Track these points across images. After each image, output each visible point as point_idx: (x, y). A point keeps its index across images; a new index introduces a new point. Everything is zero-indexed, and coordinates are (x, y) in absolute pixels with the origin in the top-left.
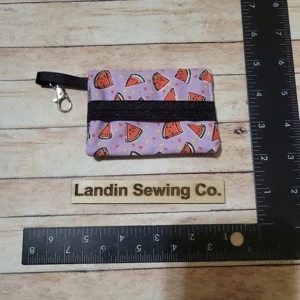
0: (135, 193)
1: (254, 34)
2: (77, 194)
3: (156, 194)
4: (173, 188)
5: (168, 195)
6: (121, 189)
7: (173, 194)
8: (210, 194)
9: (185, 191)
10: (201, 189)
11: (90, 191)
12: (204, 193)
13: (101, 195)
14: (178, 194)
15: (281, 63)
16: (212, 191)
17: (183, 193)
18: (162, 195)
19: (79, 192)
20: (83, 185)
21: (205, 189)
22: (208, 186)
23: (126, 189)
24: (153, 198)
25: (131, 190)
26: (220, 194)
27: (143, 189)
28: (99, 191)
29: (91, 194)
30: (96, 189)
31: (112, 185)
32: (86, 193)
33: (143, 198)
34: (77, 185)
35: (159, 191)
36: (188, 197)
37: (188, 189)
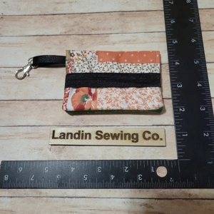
0: (97, 138)
1: (173, 22)
2: (53, 137)
3: (113, 139)
4: (126, 134)
5: (122, 139)
6: (86, 134)
7: (125, 139)
8: (154, 139)
9: (135, 137)
10: (147, 135)
11: (63, 136)
12: (149, 138)
13: (71, 138)
14: (129, 139)
15: (193, 41)
16: (155, 137)
17: (133, 138)
18: (117, 139)
19: (55, 136)
20: (58, 131)
21: (150, 135)
22: (152, 133)
23: (90, 134)
24: (110, 141)
25: (94, 135)
26: (161, 139)
27: (103, 134)
28: (70, 135)
29: (64, 138)
30: (68, 134)
31: (79, 131)
32: (60, 137)
33: (103, 142)
34: (54, 131)
35: (115, 136)
36: (137, 141)
37: (137, 135)
